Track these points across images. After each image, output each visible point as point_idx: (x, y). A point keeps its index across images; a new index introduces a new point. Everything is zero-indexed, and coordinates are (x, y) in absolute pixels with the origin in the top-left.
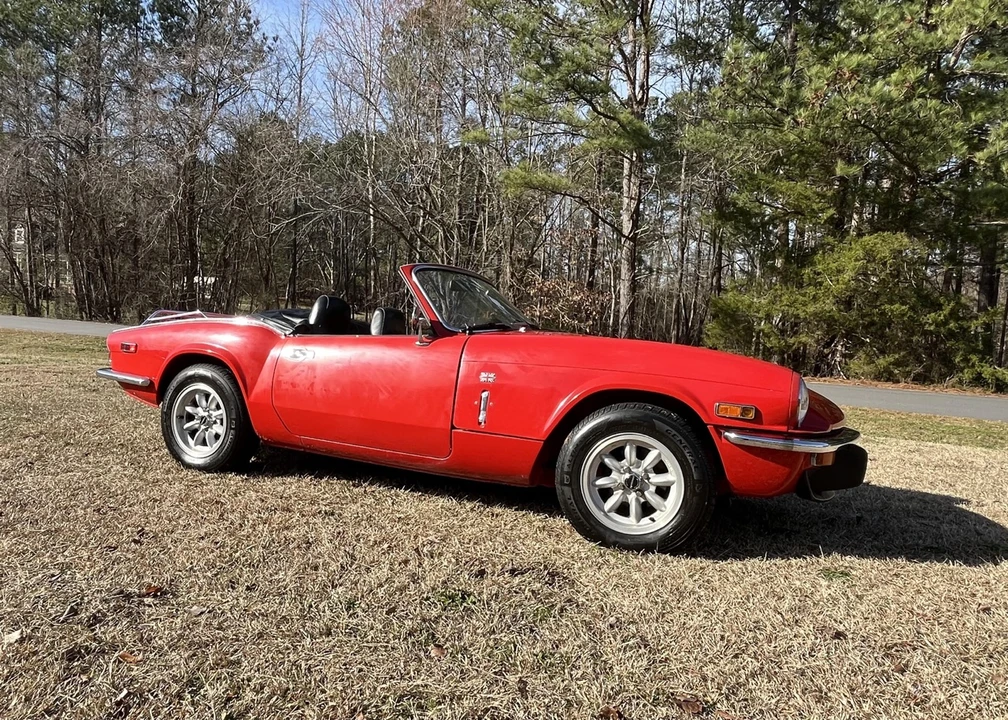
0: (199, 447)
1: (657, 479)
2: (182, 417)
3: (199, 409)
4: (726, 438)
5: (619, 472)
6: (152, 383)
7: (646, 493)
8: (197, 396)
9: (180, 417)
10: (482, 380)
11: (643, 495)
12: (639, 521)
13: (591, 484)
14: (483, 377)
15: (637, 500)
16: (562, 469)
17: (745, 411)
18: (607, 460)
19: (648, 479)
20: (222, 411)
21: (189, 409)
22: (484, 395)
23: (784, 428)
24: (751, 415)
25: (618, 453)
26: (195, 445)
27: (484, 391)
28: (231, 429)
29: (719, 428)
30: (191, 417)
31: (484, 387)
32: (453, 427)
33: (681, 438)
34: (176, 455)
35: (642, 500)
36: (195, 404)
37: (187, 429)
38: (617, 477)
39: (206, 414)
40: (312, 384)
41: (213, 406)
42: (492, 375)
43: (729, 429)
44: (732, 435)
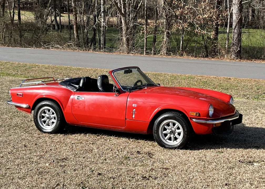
0: (47, 126)
1: (178, 131)
2: (41, 117)
3: (46, 114)
4: (193, 120)
5: (169, 129)
6: (30, 106)
7: (175, 134)
8: (46, 111)
9: (40, 117)
10: (133, 106)
11: (175, 135)
12: (173, 142)
13: (162, 133)
14: (133, 105)
15: (173, 136)
16: (154, 129)
17: (196, 114)
18: (165, 127)
19: (176, 131)
20: (55, 115)
21: (43, 114)
22: (134, 110)
23: (206, 118)
24: (198, 115)
25: (168, 125)
26: (46, 126)
27: (134, 109)
28: (59, 120)
29: (191, 118)
30: (43, 117)
31: (134, 108)
32: (126, 119)
33: (182, 121)
34: (40, 129)
35: (174, 136)
36: (45, 113)
37: (42, 121)
38: (168, 131)
39: (49, 116)
40: (84, 107)
41: (51, 114)
42: (136, 105)
43: (194, 118)
44: (194, 120)
